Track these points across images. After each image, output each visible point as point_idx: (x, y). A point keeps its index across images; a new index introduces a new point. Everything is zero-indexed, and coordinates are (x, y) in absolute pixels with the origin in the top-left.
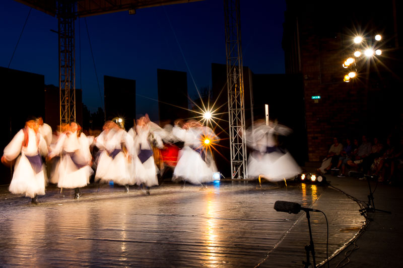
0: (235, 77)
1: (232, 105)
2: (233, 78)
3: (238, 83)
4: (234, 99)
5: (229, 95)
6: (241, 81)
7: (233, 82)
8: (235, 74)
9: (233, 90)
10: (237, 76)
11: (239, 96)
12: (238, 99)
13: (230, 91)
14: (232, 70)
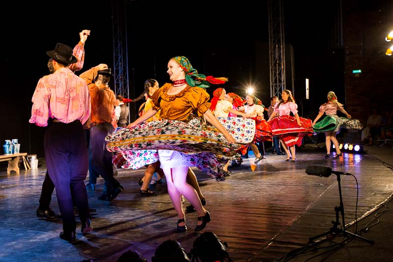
0: (277, 54)
1: (273, 79)
3: (280, 59)
4: (275, 74)
5: (270, 71)
6: (283, 57)
7: (275, 58)
8: (277, 50)
9: (275, 66)
10: (279, 52)
11: (281, 71)
12: (280, 74)
13: (272, 67)
14: (274, 47)
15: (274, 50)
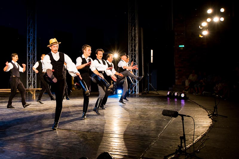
0: (133, 33)
1: (131, 49)
2: (132, 33)
3: (135, 37)
4: (132, 46)
5: (129, 44)
6: (137, 35)
7: (132, 36)
10: (134, 32)
12: (135, 46)
13: (130, 41)
14: (132, 29)
15: (132, 30)
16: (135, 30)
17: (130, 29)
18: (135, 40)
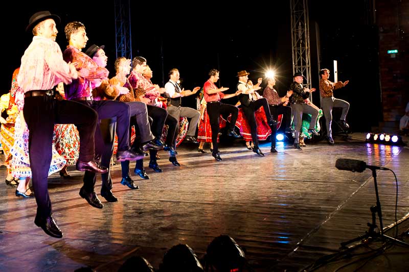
0: (300, 33)
1: (296, 61)
2: (298, 33)
3: (303, 39)
4: (298, 56)
5: (293, 52)
6: (307, 37)
7: (297, 37)
8: (300, 28)
9: (298, 46)
10: (302, 30)
11: (305, 52)
12: (304, 56)
13: (295, 48)
14: (298, 25)
15: (297, 28)
16: (303, 26)
17: (295, 26)
18: (303, 45)
